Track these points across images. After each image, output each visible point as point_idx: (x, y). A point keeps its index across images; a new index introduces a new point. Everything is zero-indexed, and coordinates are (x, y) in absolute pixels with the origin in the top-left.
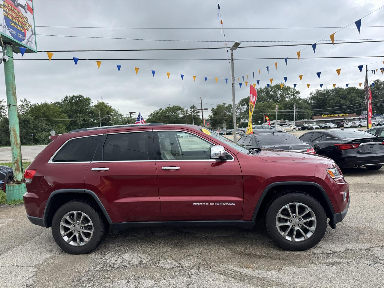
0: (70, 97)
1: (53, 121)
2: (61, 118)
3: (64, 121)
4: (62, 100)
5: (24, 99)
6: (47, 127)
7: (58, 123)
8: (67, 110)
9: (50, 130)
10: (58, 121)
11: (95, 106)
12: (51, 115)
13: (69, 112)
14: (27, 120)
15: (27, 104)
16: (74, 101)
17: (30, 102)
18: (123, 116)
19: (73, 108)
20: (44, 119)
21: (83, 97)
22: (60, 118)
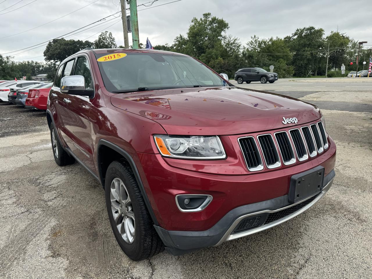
0: (300, 30)
1: (275, 56)
2: (284, 52)
3: (286, 55)
4: (292, 34)
5: (254, 36)
6: (269, 62)
7: (281, 57)
8: (295, 44)
9: (270, 65)
10: (280, 56)
11: (327, 38)
12: (273, 51)
13: (297, 47)
14: (252, 55)
15: (255, 41)
16: (304, 33)
17: (258, 38)
18: (362, 49)
19: (302, 42)
20: (266, 54)
21: (314, 28)
22: (282, 53)
